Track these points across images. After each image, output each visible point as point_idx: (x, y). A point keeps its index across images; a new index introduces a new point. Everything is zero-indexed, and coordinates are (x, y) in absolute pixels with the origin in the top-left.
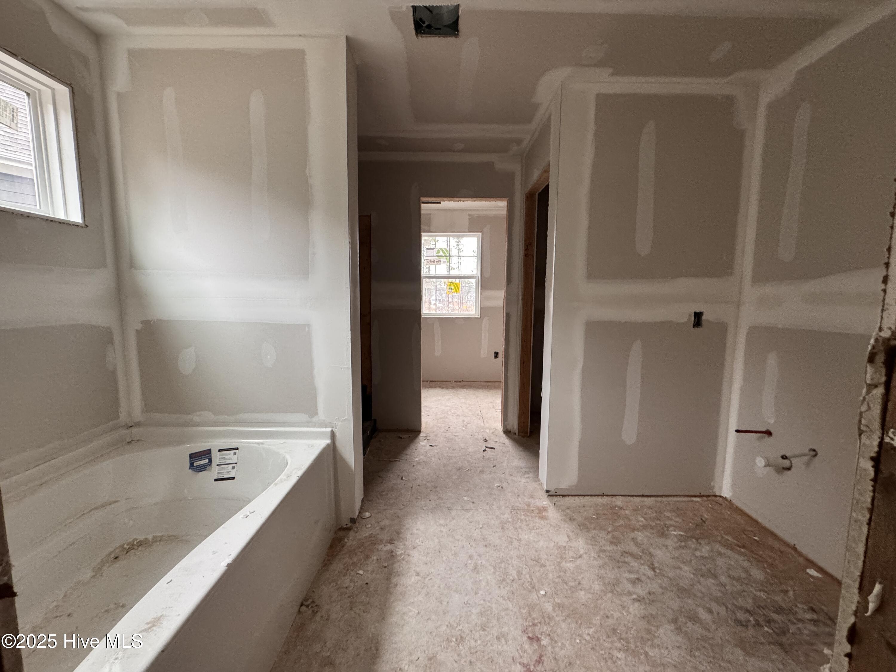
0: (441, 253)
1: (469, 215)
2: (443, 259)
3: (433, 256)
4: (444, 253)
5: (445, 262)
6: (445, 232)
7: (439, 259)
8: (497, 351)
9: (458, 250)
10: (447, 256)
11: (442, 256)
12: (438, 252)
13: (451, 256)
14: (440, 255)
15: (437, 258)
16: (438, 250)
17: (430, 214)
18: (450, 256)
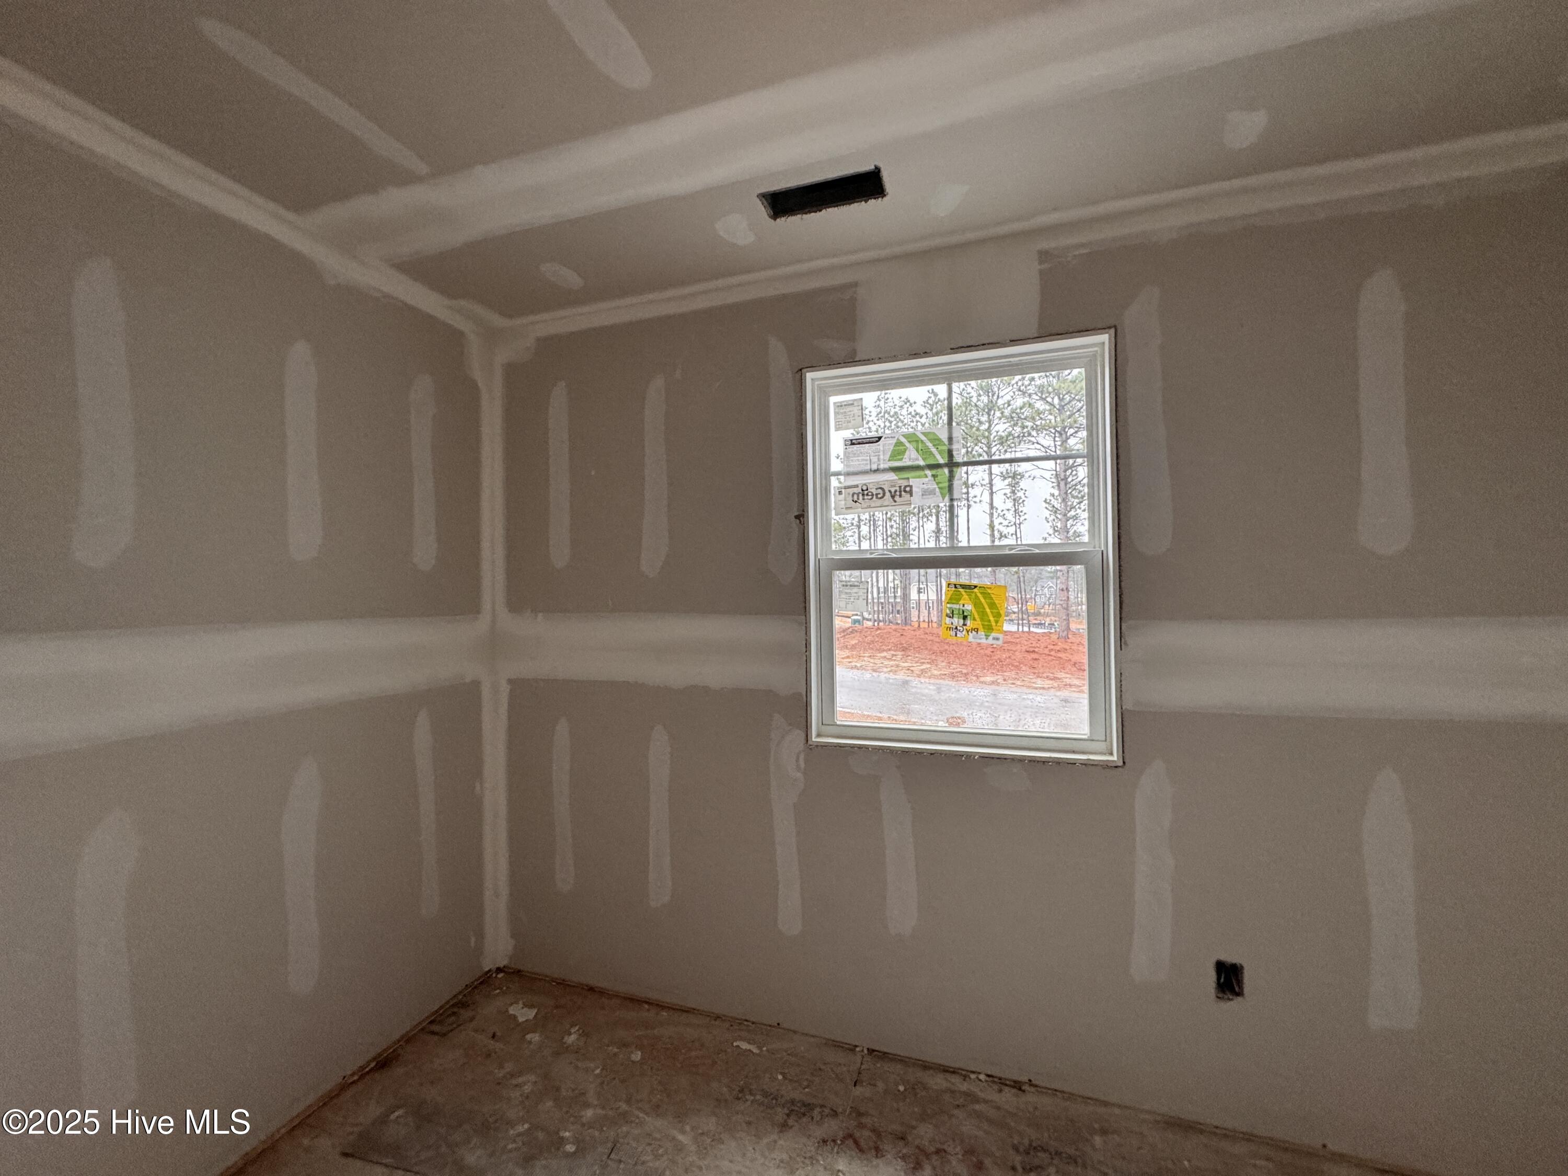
0: (912, 457)
1: (1044, 256)
2: (919, 483)
3: (877, 471)
4: (926, 453)
5: (932, 492)
6: (926, 354)
7: (904, 483)
8: (1230, 958)
9: (1014, 500)
10: (938, 466)
11: (918, 468)
12: (898, 451)
13: (958, 465)
14: (906, 462)
15: (892, 476)
16: (899, 443)
17: (855, 285)
18: (952, 464)
